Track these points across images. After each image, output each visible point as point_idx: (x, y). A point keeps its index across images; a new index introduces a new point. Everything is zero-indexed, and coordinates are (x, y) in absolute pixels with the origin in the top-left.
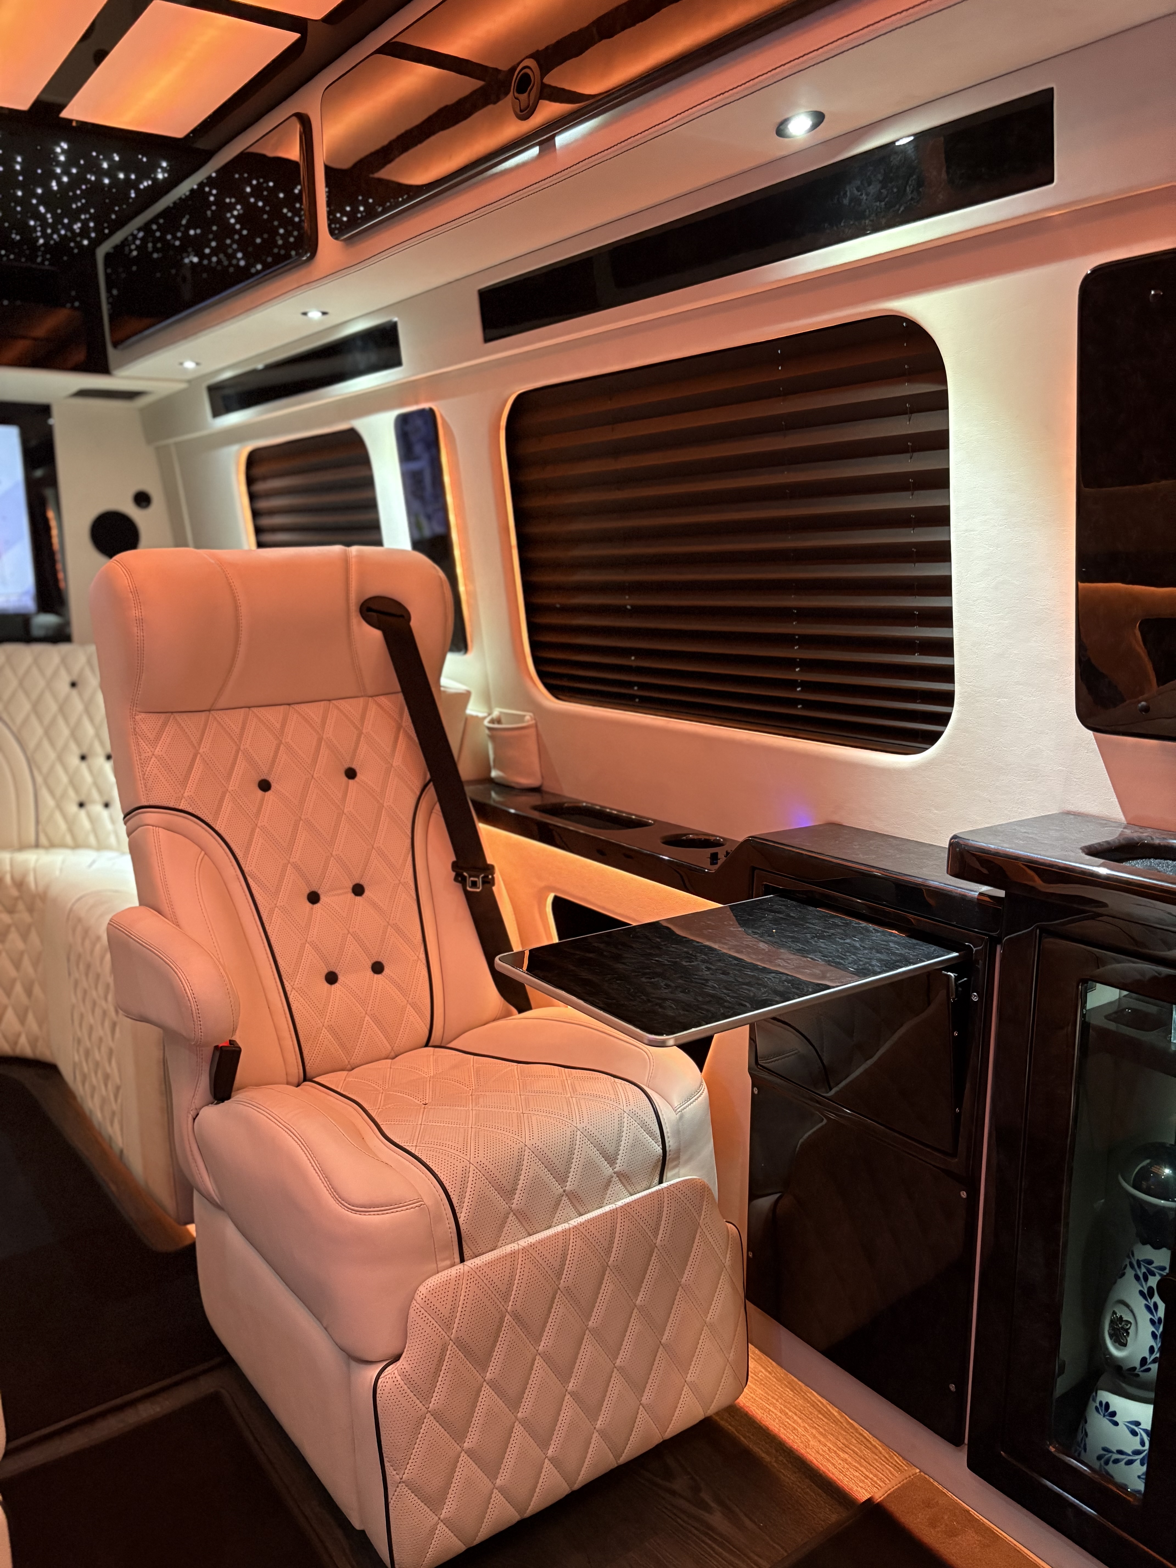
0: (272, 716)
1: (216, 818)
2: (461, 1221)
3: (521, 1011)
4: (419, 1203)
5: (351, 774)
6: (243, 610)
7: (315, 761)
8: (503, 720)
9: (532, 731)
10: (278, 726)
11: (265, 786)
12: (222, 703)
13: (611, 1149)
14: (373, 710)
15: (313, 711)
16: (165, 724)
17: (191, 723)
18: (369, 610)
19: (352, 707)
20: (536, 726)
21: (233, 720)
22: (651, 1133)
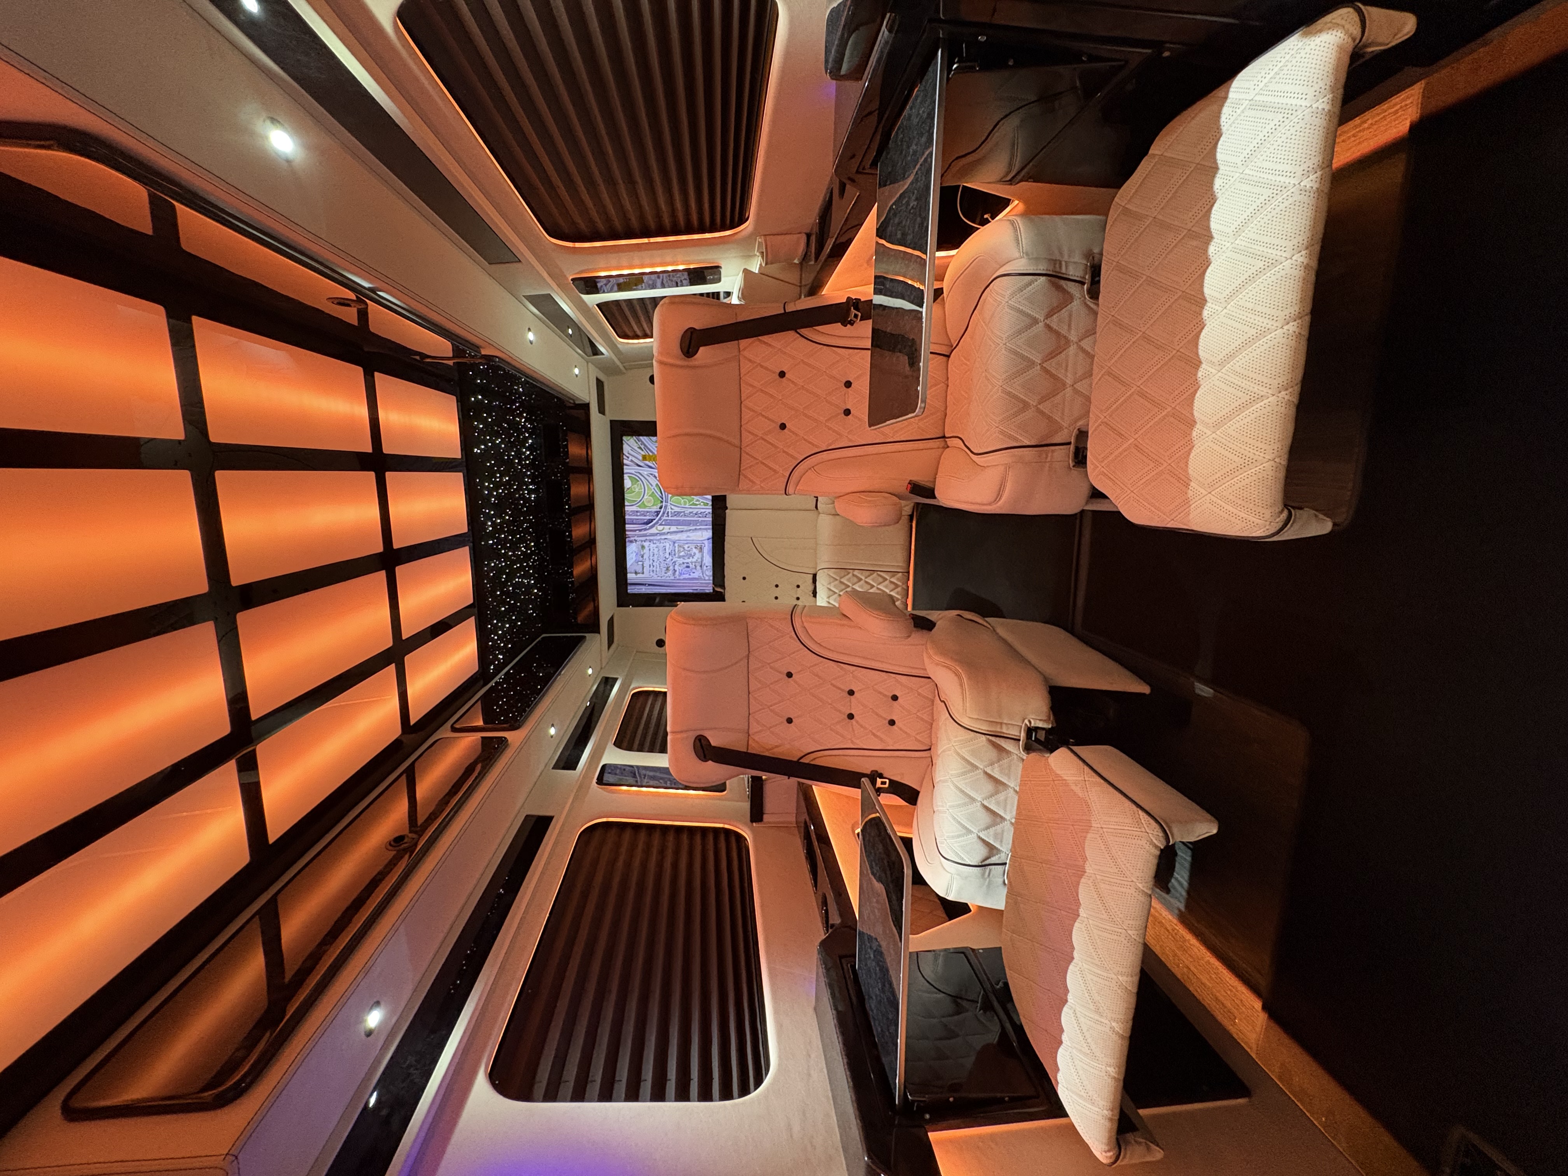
0: (747, 415)
1: (795, 458)
2: (1028, 443)
3: (942, 293)
4: (1008, 467)
5: (782, 374)
6: (688, 430)
7: (772, 396)
8: (761, 250)
9: (768, 238)
10: (752, 413)
11: (783, 426)
12: (737, 442)
13: (1028, 321)
14: (746, 353)
15: (746, 391)
16: (746, 477)
17: (746, 461)
18: (688, 352)
19: (745, 366)
20: (765, 235)
21: (747, 438)
22: (1030, 284)
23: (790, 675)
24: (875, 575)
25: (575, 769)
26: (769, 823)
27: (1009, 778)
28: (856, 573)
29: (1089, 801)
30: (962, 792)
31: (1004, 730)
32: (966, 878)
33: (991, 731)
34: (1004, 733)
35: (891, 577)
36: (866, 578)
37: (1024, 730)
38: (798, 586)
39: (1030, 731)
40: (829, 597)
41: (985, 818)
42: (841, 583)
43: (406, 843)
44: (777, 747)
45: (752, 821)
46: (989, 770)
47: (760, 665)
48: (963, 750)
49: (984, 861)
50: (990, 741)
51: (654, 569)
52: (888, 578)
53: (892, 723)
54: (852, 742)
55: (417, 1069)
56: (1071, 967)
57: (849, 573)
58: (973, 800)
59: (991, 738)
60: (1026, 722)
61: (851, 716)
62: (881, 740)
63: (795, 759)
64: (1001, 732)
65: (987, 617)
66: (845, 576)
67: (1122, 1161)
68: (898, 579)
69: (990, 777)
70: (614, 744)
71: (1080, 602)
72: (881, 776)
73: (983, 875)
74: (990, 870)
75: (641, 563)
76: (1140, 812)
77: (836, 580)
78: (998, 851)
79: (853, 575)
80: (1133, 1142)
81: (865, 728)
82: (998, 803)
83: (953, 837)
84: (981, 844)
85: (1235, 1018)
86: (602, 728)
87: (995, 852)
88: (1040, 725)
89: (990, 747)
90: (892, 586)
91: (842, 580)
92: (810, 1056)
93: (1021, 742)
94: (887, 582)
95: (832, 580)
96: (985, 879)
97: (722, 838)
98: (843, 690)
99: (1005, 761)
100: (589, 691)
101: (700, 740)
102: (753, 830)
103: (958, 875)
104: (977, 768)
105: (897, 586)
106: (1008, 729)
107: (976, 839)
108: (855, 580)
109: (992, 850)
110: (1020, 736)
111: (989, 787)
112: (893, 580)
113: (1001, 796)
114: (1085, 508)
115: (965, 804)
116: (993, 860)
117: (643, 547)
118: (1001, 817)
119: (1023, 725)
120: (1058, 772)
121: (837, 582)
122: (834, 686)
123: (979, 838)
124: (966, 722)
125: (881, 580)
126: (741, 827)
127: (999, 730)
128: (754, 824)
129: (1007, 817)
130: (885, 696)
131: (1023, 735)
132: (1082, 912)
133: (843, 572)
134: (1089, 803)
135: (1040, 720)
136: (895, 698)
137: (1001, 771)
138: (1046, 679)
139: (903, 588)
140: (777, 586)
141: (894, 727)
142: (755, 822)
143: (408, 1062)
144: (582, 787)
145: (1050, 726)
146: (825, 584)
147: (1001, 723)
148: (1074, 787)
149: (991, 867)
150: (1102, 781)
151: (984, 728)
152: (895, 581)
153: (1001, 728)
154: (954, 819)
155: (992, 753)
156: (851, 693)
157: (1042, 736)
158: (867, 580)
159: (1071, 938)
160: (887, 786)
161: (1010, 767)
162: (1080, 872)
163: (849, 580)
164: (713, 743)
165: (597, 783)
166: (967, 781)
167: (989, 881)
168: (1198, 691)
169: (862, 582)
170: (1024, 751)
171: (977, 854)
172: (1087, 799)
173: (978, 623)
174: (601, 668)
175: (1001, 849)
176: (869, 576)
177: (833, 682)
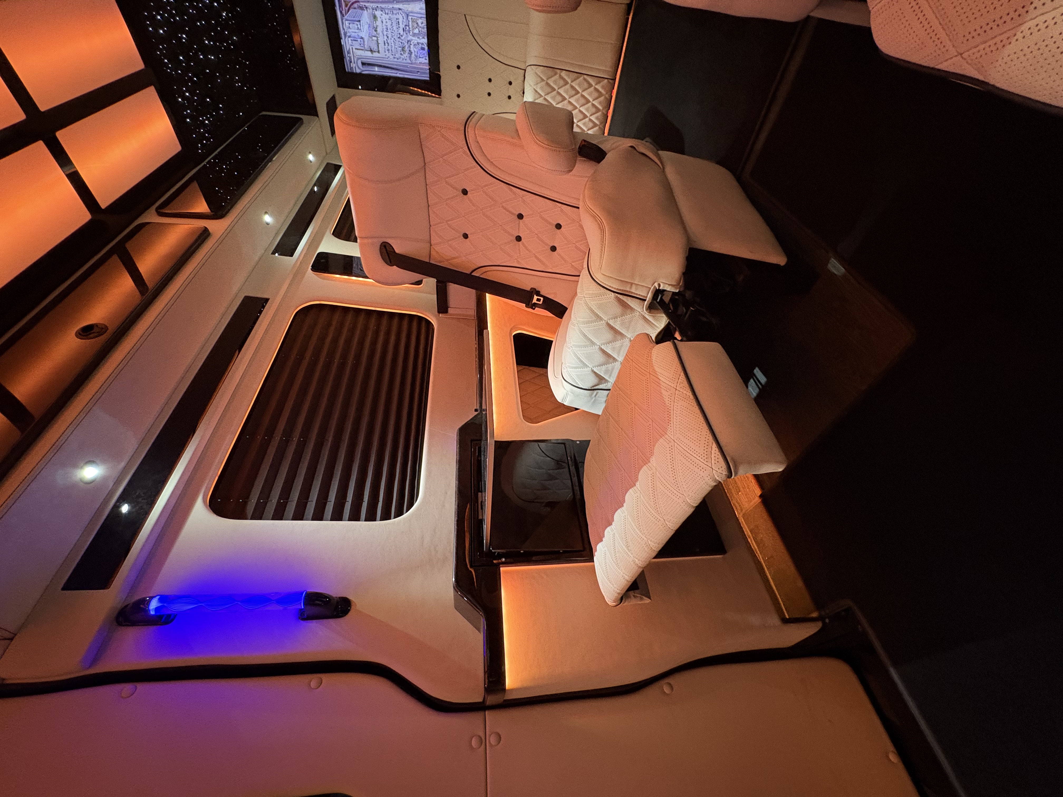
23: (465, 192)
24: (581, 79)
25: (292, 255)
26: (454, 315)
27: (628, 330)
28: (563, 74)
29: (672, 412)
30: (585, 336)
31: (633, 290)
32: (578, 396)
33: (620, 290)
34: (632, 293)
35: (596, 84)
36: (572, 81)
37: (652, 292)
38: (510, 82)
39: (658, 292)
41: (600, 358)
42: (548, 84)
43: (94, 333)
44: (454, 258)
45: (439, 312)
46: (611, 322)
47: (436, 179)
48: (592, 303)
49: (593, 387)
50: (619, 300)
51: (390, 47)
52: (593, 84)
53: (553, 249)
54: (518, 262)
55: (144, 499)
56: (619, 511)
57: (556, 74)
58: (593, 343)
59: (619, 296)
60: (656, 285)
61: (519, 239)
62: (544, 264)
63: (468, 272)
64: (630, 292)
65: (663, 149)
66: (551, 77)
67: (623, 604)
68: (603, 87)
69: (611, 328)
70: (333, 234)
71: (759, 145)
72: (538, 293)
73: (591, 395)
74: (597, 393)
75: (375, 38)
76: (714, 446)
77: (543, 80)
78: (606, 381)
79: (561, 77)
80: (632, 596)
81: (530, 251)
82: (613, 349)
83: (573, 368)
84: (593, 375)
85: (740, 491)
86: (321, 218)
87: (603, 381)
88: (668, 288)
89: (616, 303)
90: (596, 95)
91: (549, 81)
92: (446, 493)
93: (646, 302)
94: (592, 89)
95: (539, 79)
96: (592, 398)
97: (415, 324)
98: (513, 214)
99: (628, 317)
100: (312, 178)
101: (385, 246)
102: (438, 320)
103: (572, 393)
104: (601, 319)
105: (600, 95)
106: (636, 289)
107: (590, 372)
108: (562, 82)
109: (601, 379)
110: (647, 297)
111: (608, 335)
113: (618, 344)
114: (812, 14)
115: (586, 346)
116: (601, 387)
117: (375, 17)
118: (614, 359)
119: (653, 287)
120: (657, 369)
121: (543, 83)
122: (505, 209)
123: (593, 371)
124: (599, 277)
125: (586, 85)
126: (429, 316)
127: (628, 289)
128: (441, 315)
129: (620, 360)
130: (550, 223)
131: (649, 297)
132: (638, 484)
133: (550, 72)
134: (672, 414)
135: (669, 285)
136: (559, 226)
137: (622, 324)
138: (688, 239)
139: (606, 98)
140: (490, 80)
141: (555, 253)
142: (442, 313)
143: (137, 494)
144: (298, 274)
145: (677, 291)
146: (532, 84)
147: (632, 284)
148: (664, 392)
149: (598, 391)
150: (692, 397)
151: (615, 286)
152: (600, 89)
153: (631, 288)
154: (576, 355)
155: (617, 309)
156: (520, 216)
157: (667, 299)
158: (573, 84)
159: (626, 494)
160: (541, 303)
161: (630, 322)
162: (646, 461)
163: (555, 82)
164: (397, 251)
165: (312, 270)
166: (591, 329)
167: (595, 400)
168: (830, 267)
169: (568, 86)
170: (647, 310)
171: (590, 381)
172: (672, 409)
173: (650, 158)
174: (327, 154)
175: (609, 380)
176: (575, 79)
177: (504, 204)
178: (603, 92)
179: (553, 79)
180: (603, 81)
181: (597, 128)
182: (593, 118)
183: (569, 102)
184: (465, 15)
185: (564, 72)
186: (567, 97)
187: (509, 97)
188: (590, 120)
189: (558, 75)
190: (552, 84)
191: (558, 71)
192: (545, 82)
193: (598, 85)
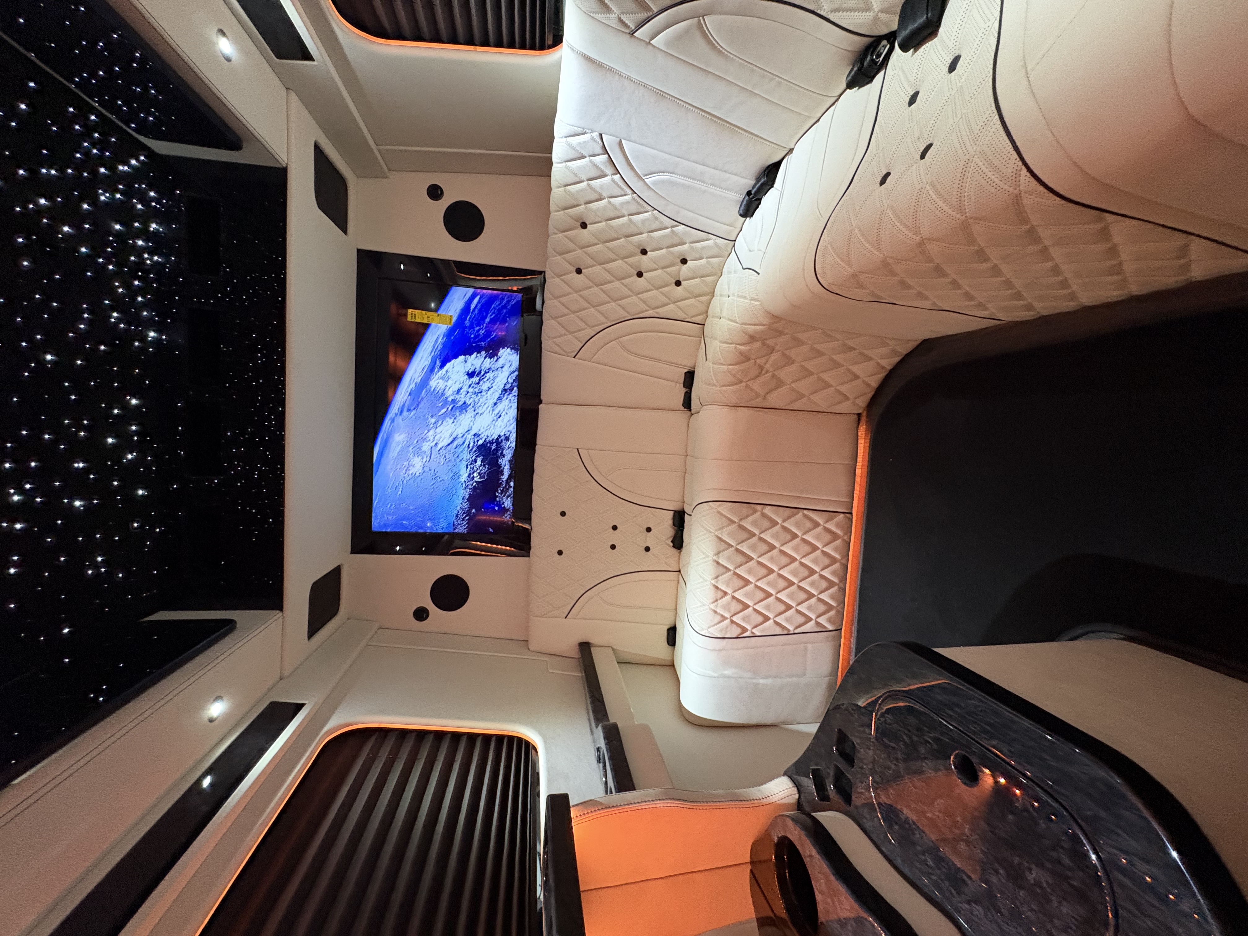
24: (800, 516)
28: (768, 510)
35: (827, 522)
36: (784, 521)
38: (649, 530)
40: (718, 553)
42: (742, 527)
52: (821, 522)
57: (755, 511)
66: (747, 516)
68: (837, 525)
77: (733, 522)
79: (764, 515)
90: (828, 537)
91: (743, 523)
94: (819, 529)
95: (725, 522)
105: (835, 537)
108: (766, 524)
112: (828, 525)
121: (734, 526)
125: (808, 525)
133: (744, 509)
139: (841, 539)
140: (615, 528)
152: (834, 529)
158: (785, 524)
163: (754, 524)
169: (777, 528)
176: (789, 518)
178: (839, 532)
179: (750, 519)
180: (835, 517)
181: (836, 588)
182: (826, 573)
183: (781, 551)
184: (578, 449)
185: (769, 507)
186: (777, 544)
187: (647, 549)
188: (822, 577)
189: (759, 513)
190: (749, 527)
191: (759, 507)
192: (737, 524)
193: (831, 522)
